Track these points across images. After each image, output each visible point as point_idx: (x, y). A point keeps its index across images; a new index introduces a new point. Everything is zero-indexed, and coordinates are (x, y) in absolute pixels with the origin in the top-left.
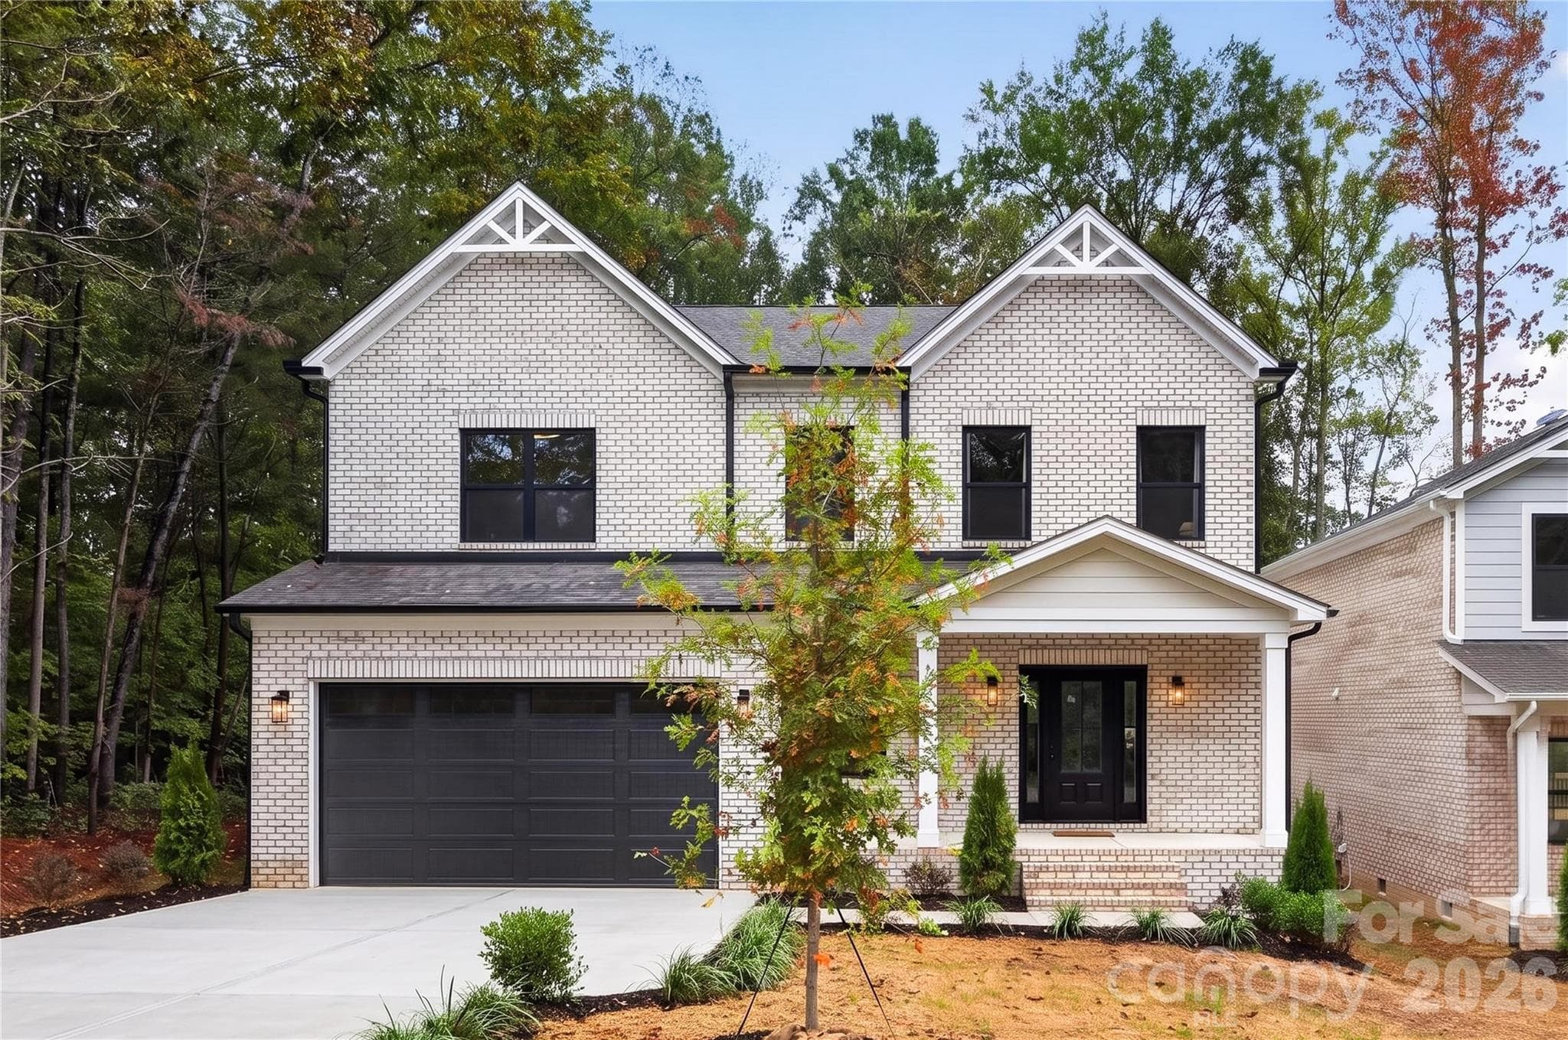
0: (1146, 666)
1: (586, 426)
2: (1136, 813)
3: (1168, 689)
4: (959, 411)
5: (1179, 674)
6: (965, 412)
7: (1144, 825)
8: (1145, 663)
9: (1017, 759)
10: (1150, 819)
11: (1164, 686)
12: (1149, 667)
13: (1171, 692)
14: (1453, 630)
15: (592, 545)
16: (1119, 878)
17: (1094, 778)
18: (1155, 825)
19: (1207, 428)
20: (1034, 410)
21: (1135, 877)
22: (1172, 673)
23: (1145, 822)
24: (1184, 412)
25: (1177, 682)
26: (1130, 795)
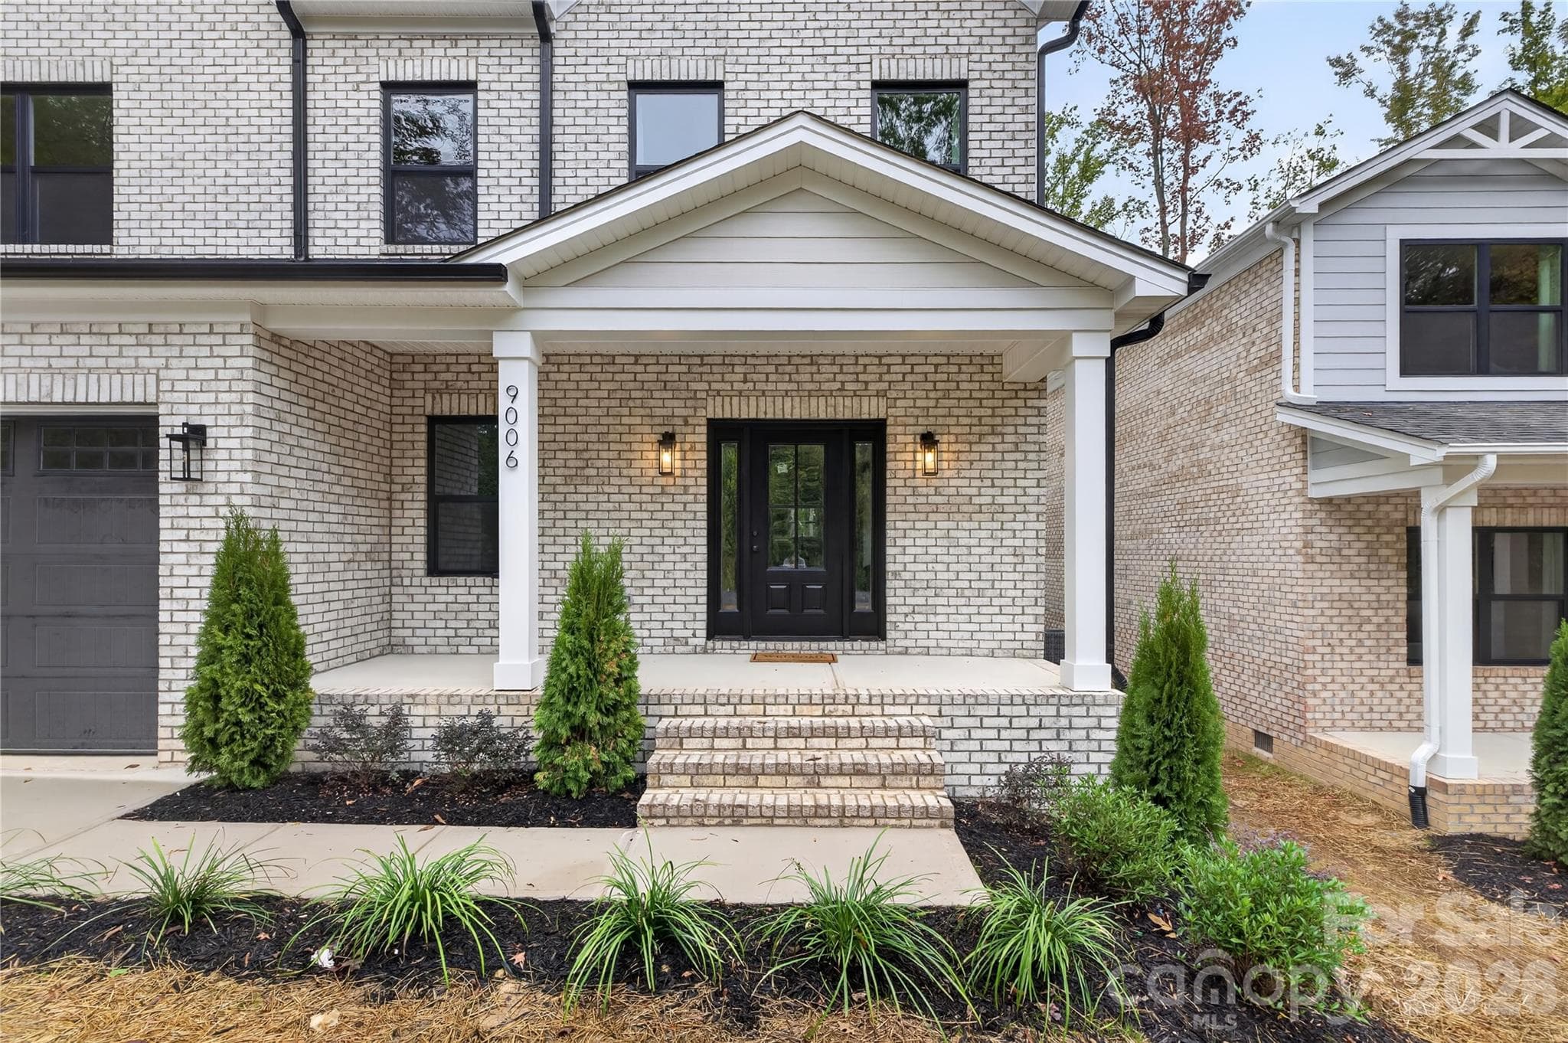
0: (885, 420)
1: (98, 79)
2: (872, 627)
3: (915, 452)
4: (622, 60)
5: (931, 429)
6: (630, 63)
7: (882, 645)
8: (883, 416)
9: (704, 550)
10: (890, 634)
11: (910, 448)
12: (890, 421)
13: (919, 456)
14: (1297, 388)
15: (106, 248)
16: (824, 750)
17: (814, 578)
18: (899, 643)
19: (971, 85)
20: (728, 59)
21: (849, 754)
22: (921, 430)
23: (884, 638)
24: (938, 62)
25: (928, 440)
26: (863, 604)
